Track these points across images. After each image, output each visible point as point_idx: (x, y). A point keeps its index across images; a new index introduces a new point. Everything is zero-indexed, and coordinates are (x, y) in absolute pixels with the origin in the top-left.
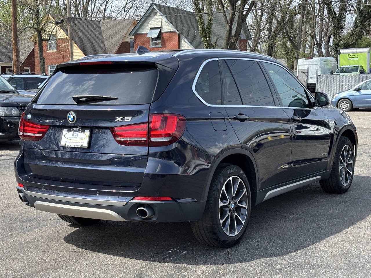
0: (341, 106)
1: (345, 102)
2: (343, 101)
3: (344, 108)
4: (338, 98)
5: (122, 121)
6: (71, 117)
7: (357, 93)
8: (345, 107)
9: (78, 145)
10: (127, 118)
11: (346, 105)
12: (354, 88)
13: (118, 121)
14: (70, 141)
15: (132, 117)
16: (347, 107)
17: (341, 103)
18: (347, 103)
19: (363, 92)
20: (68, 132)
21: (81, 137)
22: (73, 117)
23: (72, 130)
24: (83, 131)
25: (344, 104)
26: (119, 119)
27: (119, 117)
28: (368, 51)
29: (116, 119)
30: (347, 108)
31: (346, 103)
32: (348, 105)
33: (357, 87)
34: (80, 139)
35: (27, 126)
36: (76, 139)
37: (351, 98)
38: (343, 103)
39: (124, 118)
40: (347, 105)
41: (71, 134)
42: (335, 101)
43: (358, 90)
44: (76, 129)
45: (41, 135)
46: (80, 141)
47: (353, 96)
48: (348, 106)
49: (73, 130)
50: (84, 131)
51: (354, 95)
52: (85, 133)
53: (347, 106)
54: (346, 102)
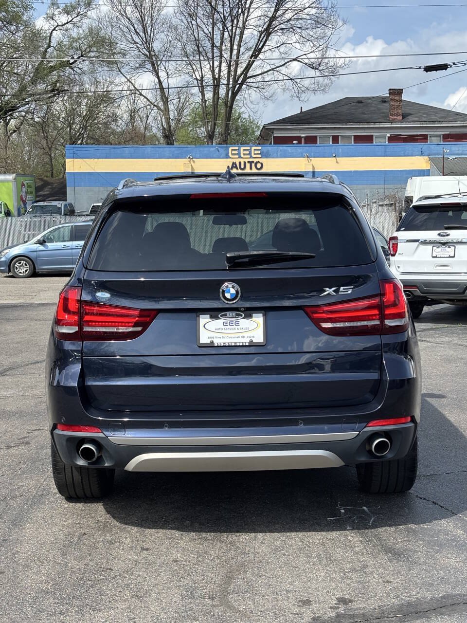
0: (15, 269)
1: (22, 262)
2: (19, 261)
3: (20, 273)
4: (10, 256)
5: (335, 294)
6: (231, 292)
7: (41, 248)
8: (23, 270)
10: (344, 289)
11: (23, 267)
12: (35, 239)
13: (329, 294)
14: (220, 335)
15: (352, 287)
16: (26, 271)
17: (15, 264)
18: (26, 265)
19: (50, 245)
20: (210, 320)
21: (245, 327)
22: (234, 292)
23: (221, 316)
25: (21, 266)
26: (329, 291)
27: (330, 288)
28: (14, 179)
29: (325, 291)
30: (27, 273)
31: (24, 264)
32: (28, 266)
33: (39, 237)
34: (244, 331)
35: (87, 314)
36: (235, 331)
37: (32, 255)
38: (19, 265)
39: (339, 288)
40: (26, 267)
41: (219, 323)
42: (6, 261)
43: (42, 242)
44: (230, 314)
45: (139, 329)
47: (35, 253)
48: (28, 269)
49: (225, 315)
50: (250, 316)
51: (37, 250)
52: (253, 319)
53: (26, 269)
54: (24, 262)
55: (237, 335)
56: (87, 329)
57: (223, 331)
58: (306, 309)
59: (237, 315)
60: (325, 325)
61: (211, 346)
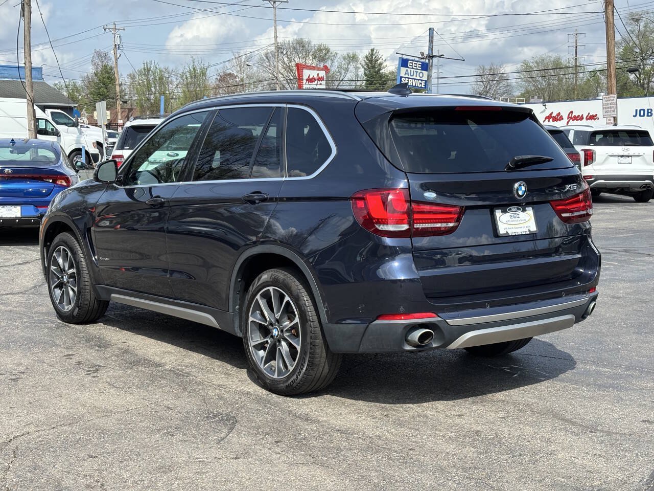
6: (522, 190)
9: (524, 230)
10: (573, 186)
14: (510, 226)
20: (502, 214)
21: (523, 219)
23: (509, 210)
24: (524, 210)
26: (568, 188)
29: (566, 188)
34: (522, 222)
36: (518, 222)
41: (508, 216)
44: (513, 208)
46: (525, 225)
49: (510, 209)
52: (527, 212)
55: (520, 226)
56: (416, 226)
57: (511, 223)
58: (551, 202)
59: (518, 209)
60: (564, 215)
61: (507, 236)
